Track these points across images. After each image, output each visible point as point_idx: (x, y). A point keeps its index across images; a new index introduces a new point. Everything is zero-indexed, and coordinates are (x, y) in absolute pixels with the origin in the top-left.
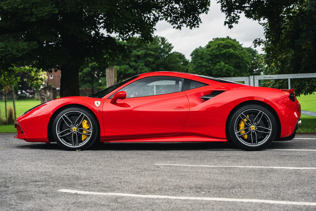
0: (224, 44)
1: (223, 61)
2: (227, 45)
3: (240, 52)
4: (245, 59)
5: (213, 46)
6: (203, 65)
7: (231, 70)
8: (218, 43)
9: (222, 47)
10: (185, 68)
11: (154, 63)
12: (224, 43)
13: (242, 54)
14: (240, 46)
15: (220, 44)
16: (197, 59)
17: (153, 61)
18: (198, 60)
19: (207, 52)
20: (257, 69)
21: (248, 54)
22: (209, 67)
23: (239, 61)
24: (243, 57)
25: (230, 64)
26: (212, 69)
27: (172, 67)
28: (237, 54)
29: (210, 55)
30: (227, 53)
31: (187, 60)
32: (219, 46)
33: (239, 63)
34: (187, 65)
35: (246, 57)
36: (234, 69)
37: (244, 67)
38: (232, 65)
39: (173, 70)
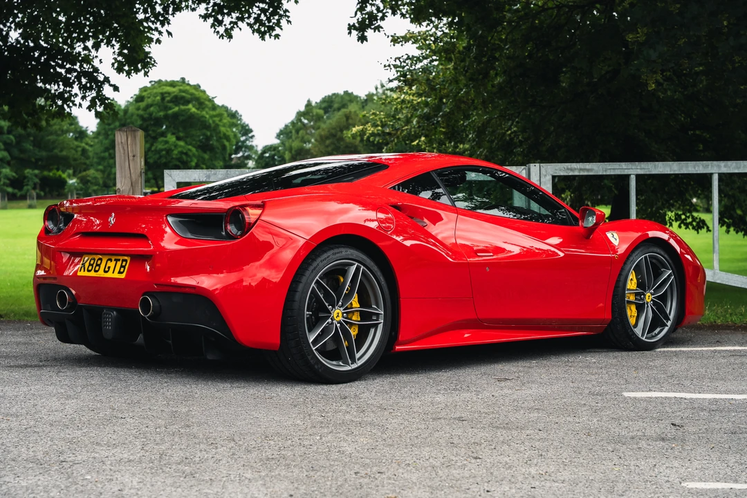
0: (175, 94)
1: (173, 134)
2: (183, 98)
3: (211, 113)
4: (223, 129)
5: (149, 98)
7: (190, 154)
8: (160, 90)
9: (170, 101)
10: (78, 147)
11: (9, 132)
12: (174, 92)
13: (217, 119)
14: (211, 101)
15: (166, 93)
16: (112, 126)
17: (8, 127)
19: (137, 112)
20: (240, 154)
21: (226, 120)
23: (209, 133)
24: (217, 125)
25: (188, 140)
27: (54, 142)
28: (206, 117)
29: (142, 117)
30: (183, 115)
31: (84, 129)
32: (163, 99)
33: (208, 138)
34: (84, 140)
35: (224, 126)
36: (197, 151)
37: (218, 148)
38: (194, 142)
39: (54, 148)
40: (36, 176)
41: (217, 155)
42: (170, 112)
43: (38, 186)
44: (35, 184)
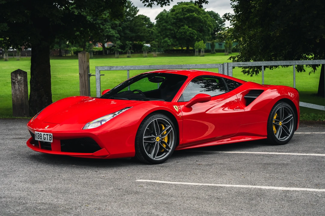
0: (188, 8)
1: (187, 25)
2: (191, 9)
3: (203, 16)
5: (177, 10)
6: (167, 28)
7: (194, 33)
8: (181, 7)
9: (186, 11)
10: (149, 30)
11: (120, 26)
12: (187, 7)
13: (205, 18)
14: (203, 10)
15: (184, 8)
16: (161, 23)
17: (120, 24)
18: (163, 23)
19: (172, 16)
20: (219, 32)
22: (173, 30)
23: (202, 25)
24: (206, 21)
25: (193, 27)
26: (176, 32)
27: (138, 29)
28: (201, 18)
29: (174, 18)
30: (191, 17)
31: (152, 23)
32: (183, 10)
33: (202, 27)
34: (152, 28)
35: (209, 21)
36: (197, 32)
37: (206, 31)
38: (196, 29)
39: (138, 32)
40: (131, 44)
41: (206, 34)
42: (186, 16)
43: (132, 48)
44: (130, 48)
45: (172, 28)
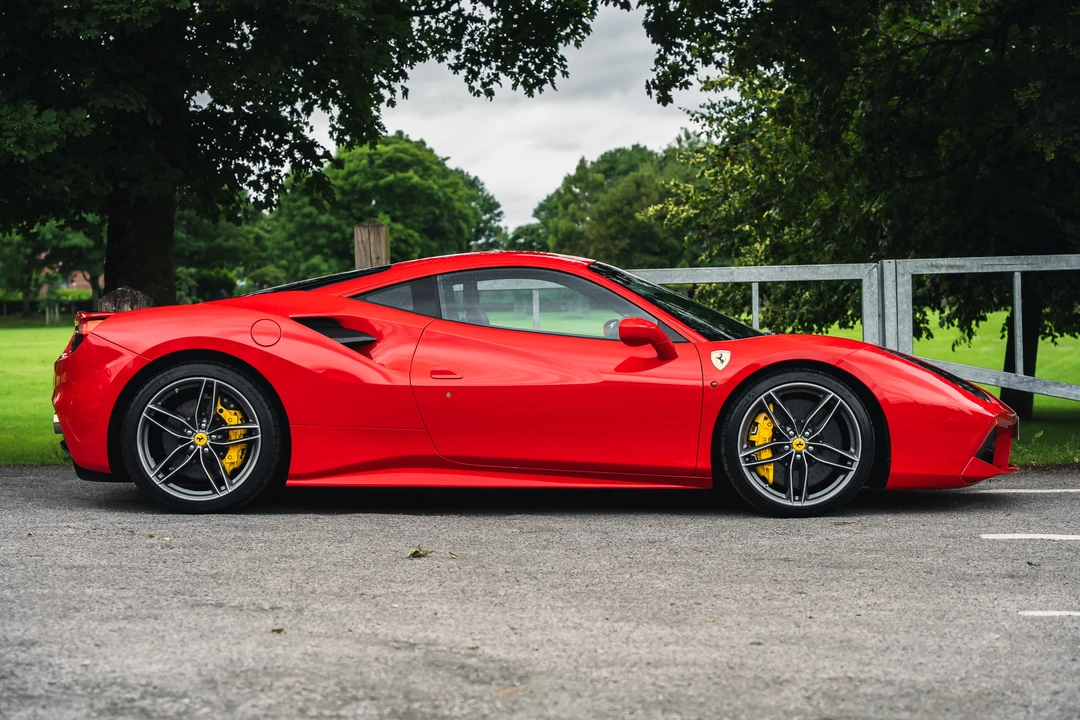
0: (390, 155)
1: (386, 213)
2: (400, 159)
3: (441, 181)
4: (458, 205)
5: (351, 161)
6: (318, 222)
7: (411, 241)
9: (382, 166)
10: (249, 233)
12: (387, 152)
13: (449, 190)
14: (441, 163)
15: (376, 154)
16: (299, 203)
18: (303, 206)
20: (482, 241)
21: (464, 191)
22: (338, 229)
23: (437, 211)
24: (450, 199)
25: (408, 221)
26: (348, 236)
28: (433, 189)
29: (343, 190)
30: (400, 187)
32: (371, 162)
33: (437, 219)
34: (257, 224)
35: (460, 199)
36: (421, 236)
37: (451, 232)
38: (416, 225)
39: (217, 236)
40: (191, 276)
41: (450, 243)
42: (382, 182)
43: (194, 291)
44: (190, 288)
45: (334, 221)
